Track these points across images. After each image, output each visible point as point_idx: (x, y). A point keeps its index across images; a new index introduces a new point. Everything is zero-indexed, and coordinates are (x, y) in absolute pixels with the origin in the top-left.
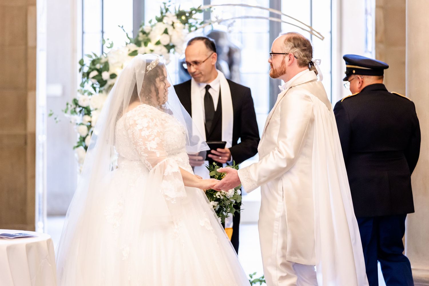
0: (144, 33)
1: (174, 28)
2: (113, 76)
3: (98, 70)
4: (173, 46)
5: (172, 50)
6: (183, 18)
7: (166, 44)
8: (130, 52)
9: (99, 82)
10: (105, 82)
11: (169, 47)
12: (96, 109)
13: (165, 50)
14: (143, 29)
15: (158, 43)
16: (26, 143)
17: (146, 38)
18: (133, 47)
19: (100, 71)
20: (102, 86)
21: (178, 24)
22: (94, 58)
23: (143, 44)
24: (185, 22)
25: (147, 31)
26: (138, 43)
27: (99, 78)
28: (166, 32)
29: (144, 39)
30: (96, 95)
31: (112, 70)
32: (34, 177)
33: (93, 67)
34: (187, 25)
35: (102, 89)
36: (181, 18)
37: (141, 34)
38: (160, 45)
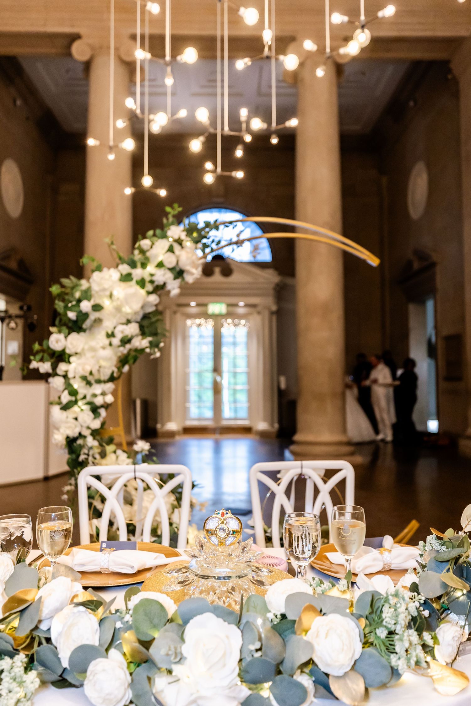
0: (141, 250)
1: (182, 246)
2: (97, 308)
3: (75, 299)
4: (181, 270)
6: (195, 235)
7: (171, 266)
8: (122, 276)
9: (77, 315)
10: (87, 315)
11: (177, 272)
12: (76, 353)
13: (170, 275)
14: (140, 244)
15: (160, 265)
17: (144, 257)
18: (126, 269)
19: (78, 301)
21: (188, 244)
23: (139, 265)
24: (197, 242)
25: (145, 248)
26: (133, 265)
28: (171, 250)
29: (141, 259)
31: (96, 300)
34: (200, 245)
36: (192, 233)
37: (136, 252)
38: (163, 268)
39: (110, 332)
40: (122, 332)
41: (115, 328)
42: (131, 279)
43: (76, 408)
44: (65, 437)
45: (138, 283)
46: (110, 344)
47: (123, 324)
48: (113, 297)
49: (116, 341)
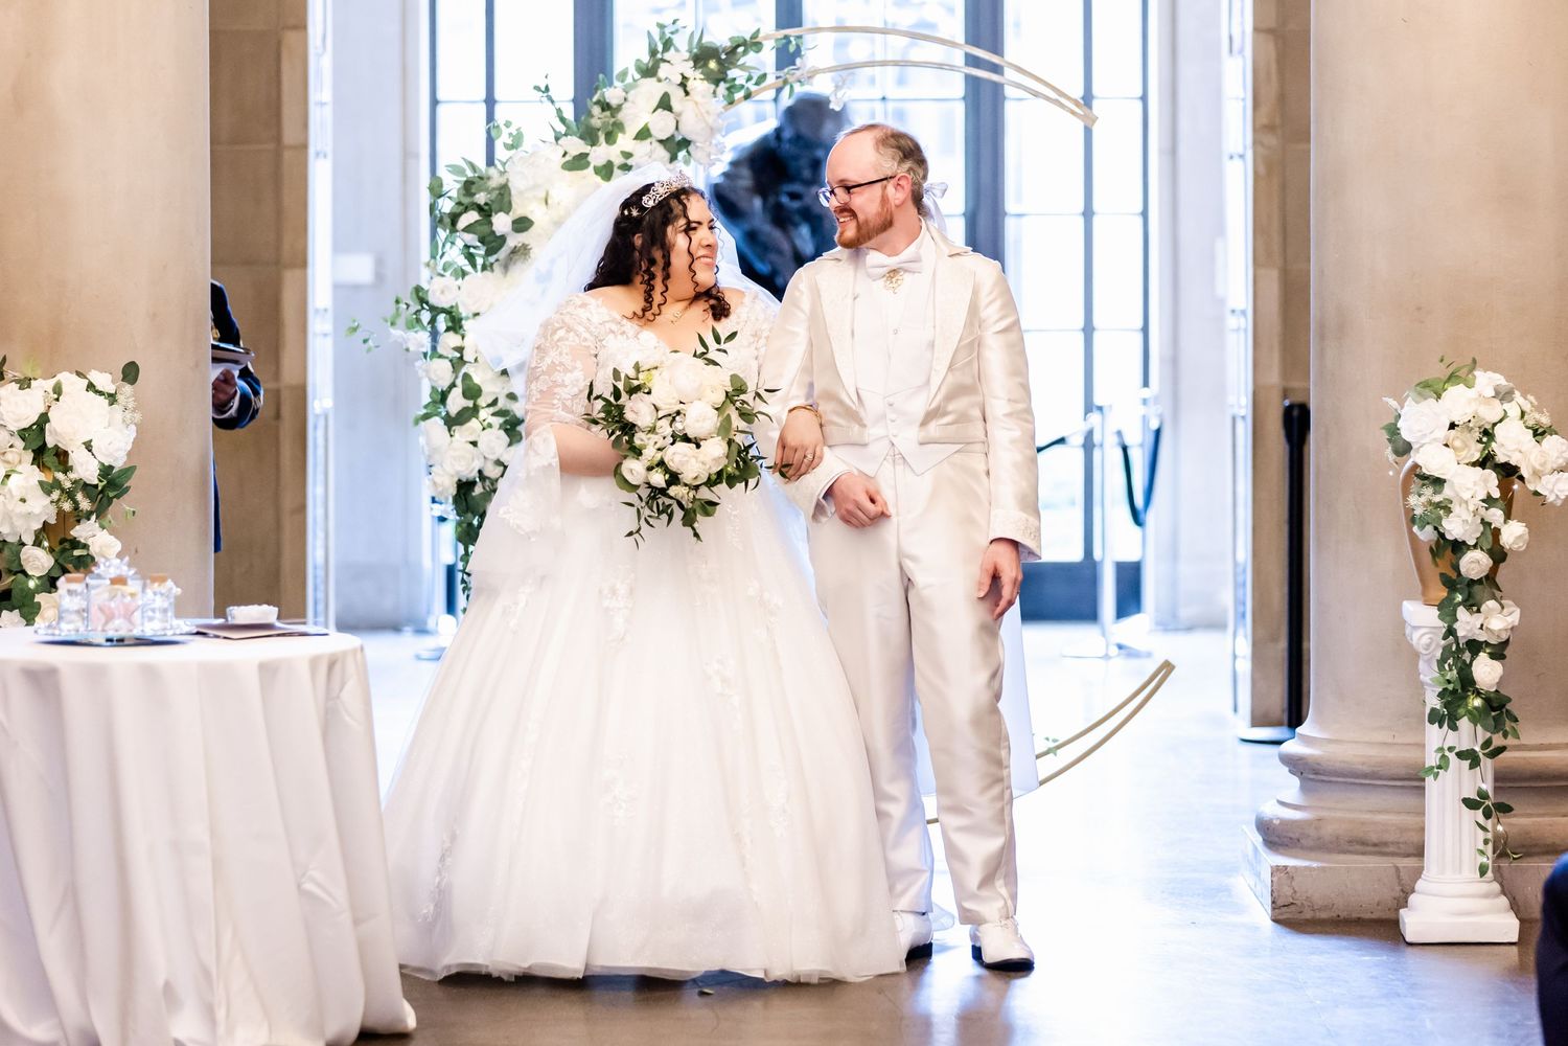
0: (605, 106)
1: (687, 93)
2: (522, 224)
3: (480, 208)
4: (685, 143)
5: (682, 154)
6: (713, 65)
7: (664, 136)
8: (568, 158)
9: (482, 241)
10: (503, 239)
11: (676, 145)
12: (477, 314)
13: (663, 153)
14: (603, 95)
15: (643, 134)
16: (278, 416)
17: (613, 120)
18: (576, 146)
19: (486, 212)
20: (489, 253)
21: (699, 85)
22: (470, 174)
23: (602, 138)
24: (717, 79)
25: (614, 102)
26: (590, 136)
27: (485, 229)
28: (665, 104)
29: (605, 124)
30: (476, 277)
31: (519, 210)
32: (301, 509)
33: (466, 201)
34: (723, 85)
35: (492, 259)
36: (706, 65)
37: (596, 110)
38: (649, 140)
42: (586, 165)
43: (474, 423)
44: (456, 479)
45: (597, 171)
48: (549, 202)
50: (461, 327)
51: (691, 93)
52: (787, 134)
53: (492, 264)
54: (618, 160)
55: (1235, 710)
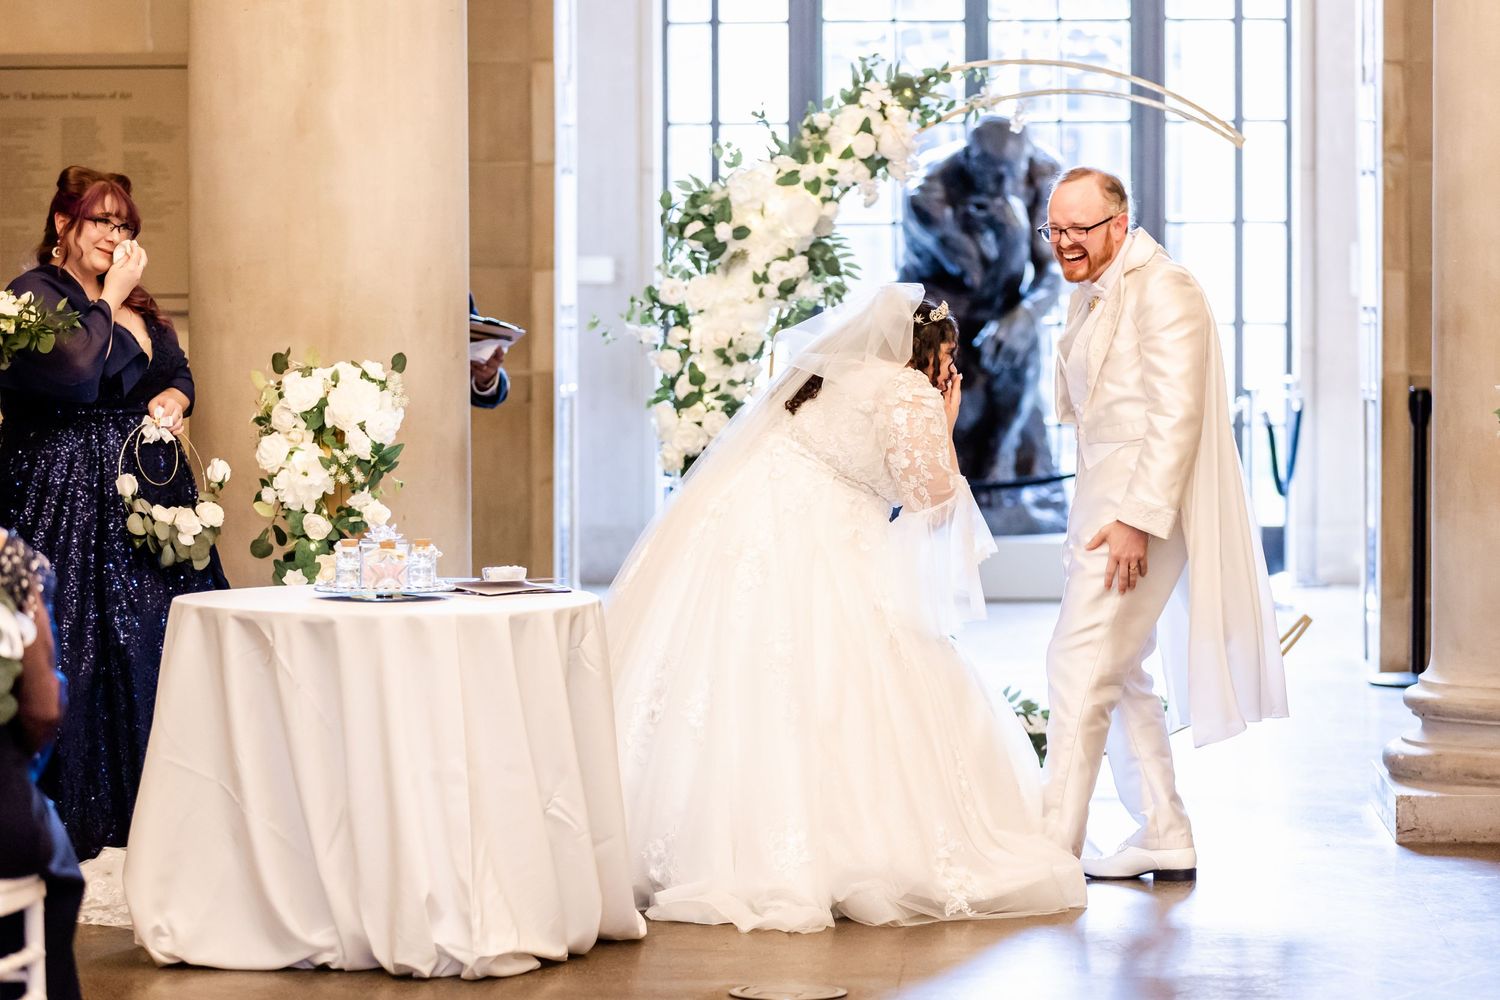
0: (814, 129)
1: (885, 118)
2: (741, 233)
3: (704, 219)
4: (884, 162)
5: (881, 171)
6: (908, 93)
7: (865, 156)
8: (781, 175)
9: (706, 246)
10: (724, 245)
11: (876, 164)
12: (701, 311)
13: (864, 170)
14: (812, 120)
15: (847, 154)
16: (529, 399)
17: (820, 141)
18: (788, 164)
19: (711, 222)
20: (713, 257)
21: (895, 110)
22: (696, 188)
23: (811, 157)
24: (911, 106)
25: (821, 126)
26: (800, 155)
27: (708, 237)
28: (866, 127)
29: (814, 145)
30: (701, 278)
31: (738, 220)
32: (549, 480)
33: (692, 212)
34: (917, 111)
35: (714, 263)
36: (902, 93)
37: (806, 133)
38: (852, 159)
39: (760, 273)
40: (782, 273)
41: (768, 265)
42: (797, 181)
43: (699, 406)
44: (683, 455)
45: (807, 186)
46: (761, 294)
47: (782, 259)
48: (765, 212)
49: (771, 290)
50: (688, 322)
51: (890, 118)
52: (975, 152)
53: (714, 268)
54: (825, 177)
55: (1366, 658)
